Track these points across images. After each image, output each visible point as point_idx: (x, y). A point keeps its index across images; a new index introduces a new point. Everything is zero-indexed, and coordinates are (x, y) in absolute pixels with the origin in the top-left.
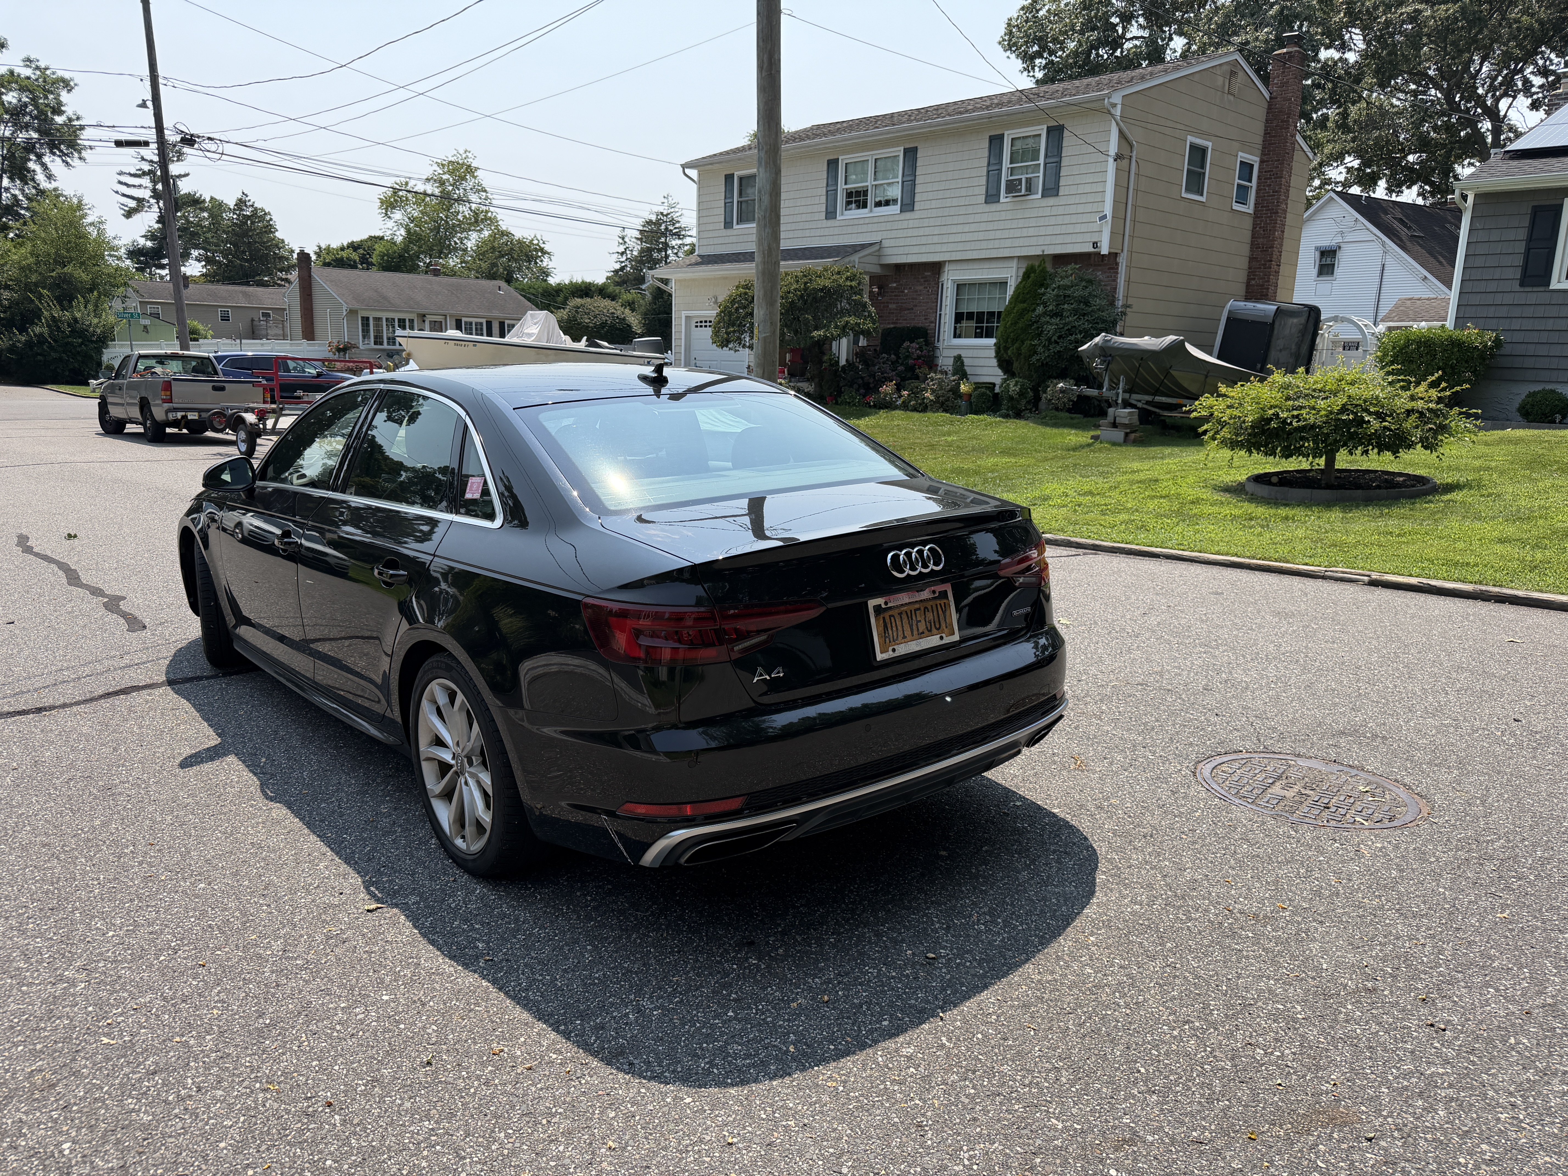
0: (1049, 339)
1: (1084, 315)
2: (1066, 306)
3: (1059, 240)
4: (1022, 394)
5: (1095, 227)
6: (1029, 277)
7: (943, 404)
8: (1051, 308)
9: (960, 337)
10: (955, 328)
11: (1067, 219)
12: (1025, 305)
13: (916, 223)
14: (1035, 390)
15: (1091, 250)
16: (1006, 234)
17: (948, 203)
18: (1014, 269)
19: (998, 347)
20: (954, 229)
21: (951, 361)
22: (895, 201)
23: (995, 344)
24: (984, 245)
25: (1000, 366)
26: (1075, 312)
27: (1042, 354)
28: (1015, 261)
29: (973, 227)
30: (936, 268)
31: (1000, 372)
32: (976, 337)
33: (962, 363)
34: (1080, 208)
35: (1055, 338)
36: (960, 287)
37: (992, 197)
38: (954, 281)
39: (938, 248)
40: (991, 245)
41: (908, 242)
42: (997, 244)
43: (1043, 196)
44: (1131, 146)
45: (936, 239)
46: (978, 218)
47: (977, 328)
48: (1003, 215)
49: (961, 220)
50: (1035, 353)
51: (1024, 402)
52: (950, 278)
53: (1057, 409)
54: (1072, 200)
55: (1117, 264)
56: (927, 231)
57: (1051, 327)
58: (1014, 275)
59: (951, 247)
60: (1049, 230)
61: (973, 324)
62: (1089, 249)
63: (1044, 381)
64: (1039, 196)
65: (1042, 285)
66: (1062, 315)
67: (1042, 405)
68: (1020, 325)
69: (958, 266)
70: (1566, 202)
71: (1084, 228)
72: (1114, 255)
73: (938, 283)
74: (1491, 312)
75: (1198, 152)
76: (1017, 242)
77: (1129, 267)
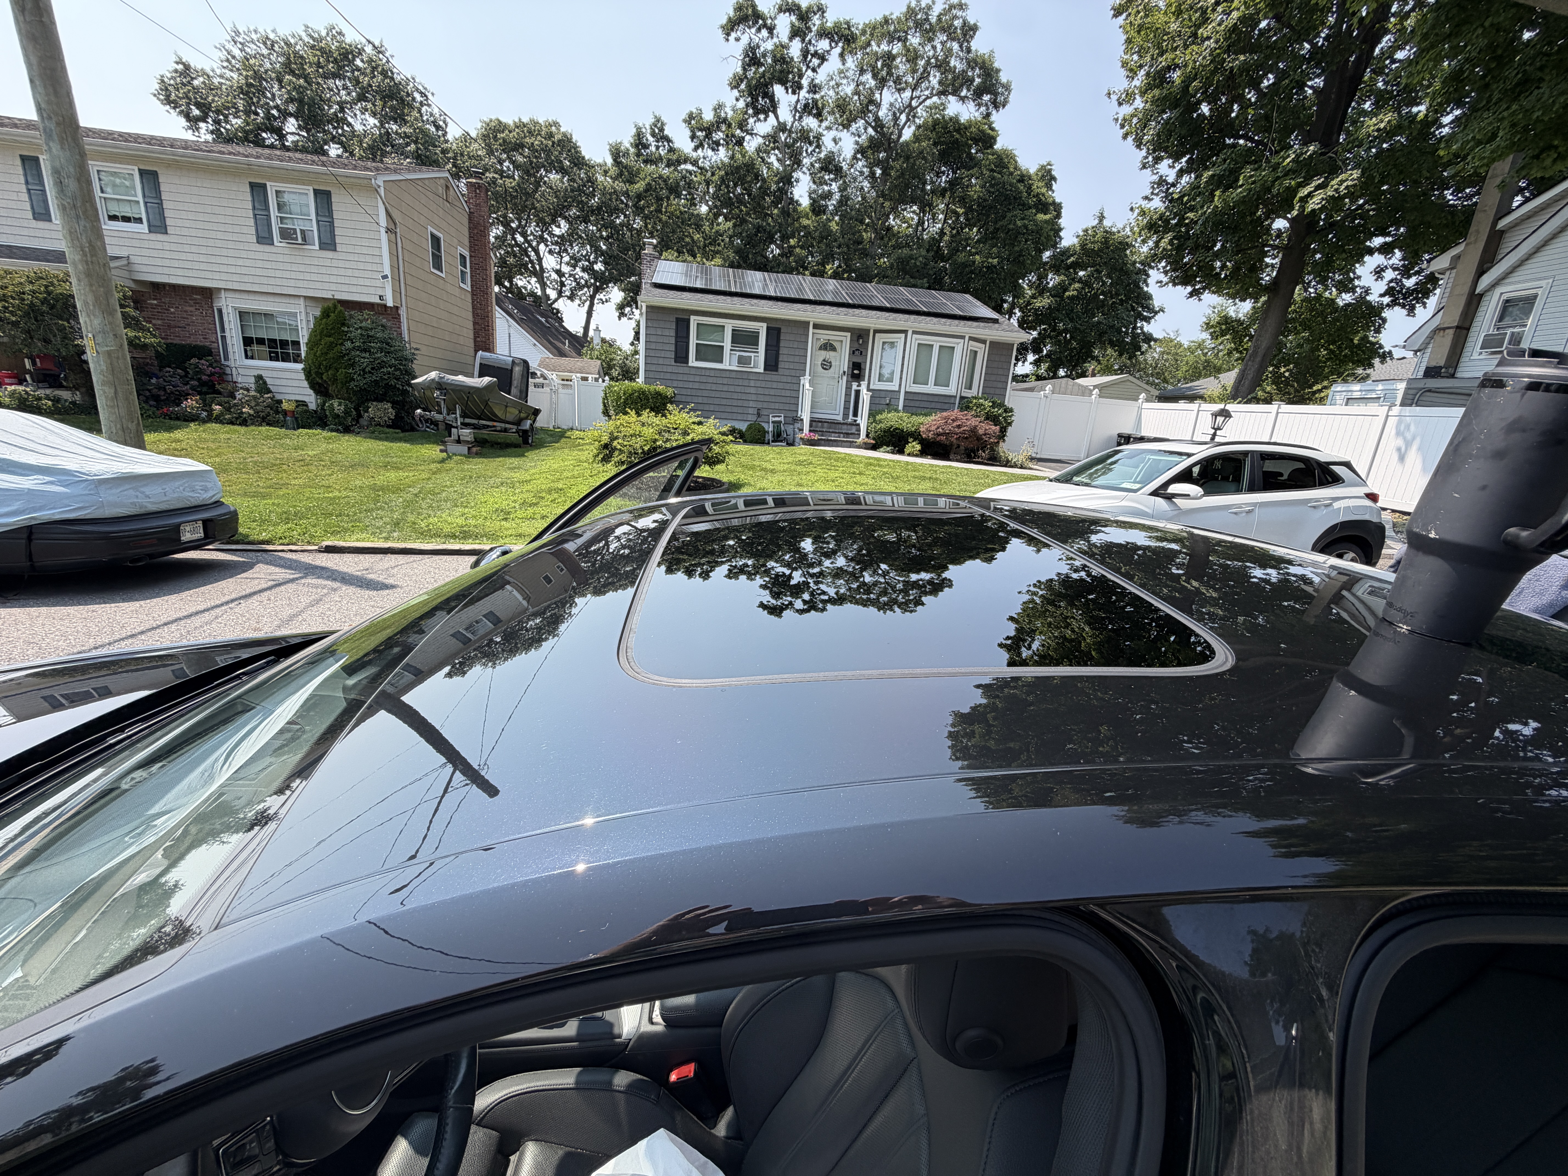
0: (364, 370)
1: (388, 352)
2: (372, 344)
3: (345, 288)
4: (347, 412)
5: (379, 283)
6: (328, 316)
7: (263, 419)
8: (357, 344)
9: (252, 358)
10: (246, 351)
11: (349, 273)
12: (332, 339)
13: (173, 247)
14: (357, 409)
15: (378, 301)
16: (287, 275)
17: (210, 234)
18: (302, 306)
19: (308, 373)
20: (225, 260)
21: (253, 380)
22: (139, 220)
23: (304, 369)
24: (266, 281)
25: (312, 387)
26: (381, 350)
27: (360, 382)
28: (302, 299)
29: (248, 263)
30: (206, 293)
31: (311, 392)
32: (271, 360)
33: (265, 383)
34: (361, 266)
35: (368, 369)
36: (243, 314)
37: (264, 238)
38: (235, 308)
39: (209, 275)
40: (272, 281)
41: (167, 263)
42: (279, 282)
43: (321, 249)
44: (395, 224)
45: (203, 266)
46: (252, 255)
47: (270, 352)
48: (281, 258)
49: (231, 253)
50: (353, 379)
51: (350, 419)
52: (228, 305)
53: (379, 425)
54: (351, 257)
55: (399, 315)
56: (190, 257)
57: (364, 360)
58: (303, 310)
59: (224, 277)
61: (265, 349)
62: (375, 300)
63: (363, 403)
64: (317, 247)
65: (343, 324)
66: (369, 351)
67: (364, 422)
68: (331, 355)
69: (237, 295)
70: (692, 318)
71: (368, 282)
72: (397, 308)
73: (212, 307)
74: (662, 376)
75: (436, 241)
76: (301, 284)
77: (408, 319)
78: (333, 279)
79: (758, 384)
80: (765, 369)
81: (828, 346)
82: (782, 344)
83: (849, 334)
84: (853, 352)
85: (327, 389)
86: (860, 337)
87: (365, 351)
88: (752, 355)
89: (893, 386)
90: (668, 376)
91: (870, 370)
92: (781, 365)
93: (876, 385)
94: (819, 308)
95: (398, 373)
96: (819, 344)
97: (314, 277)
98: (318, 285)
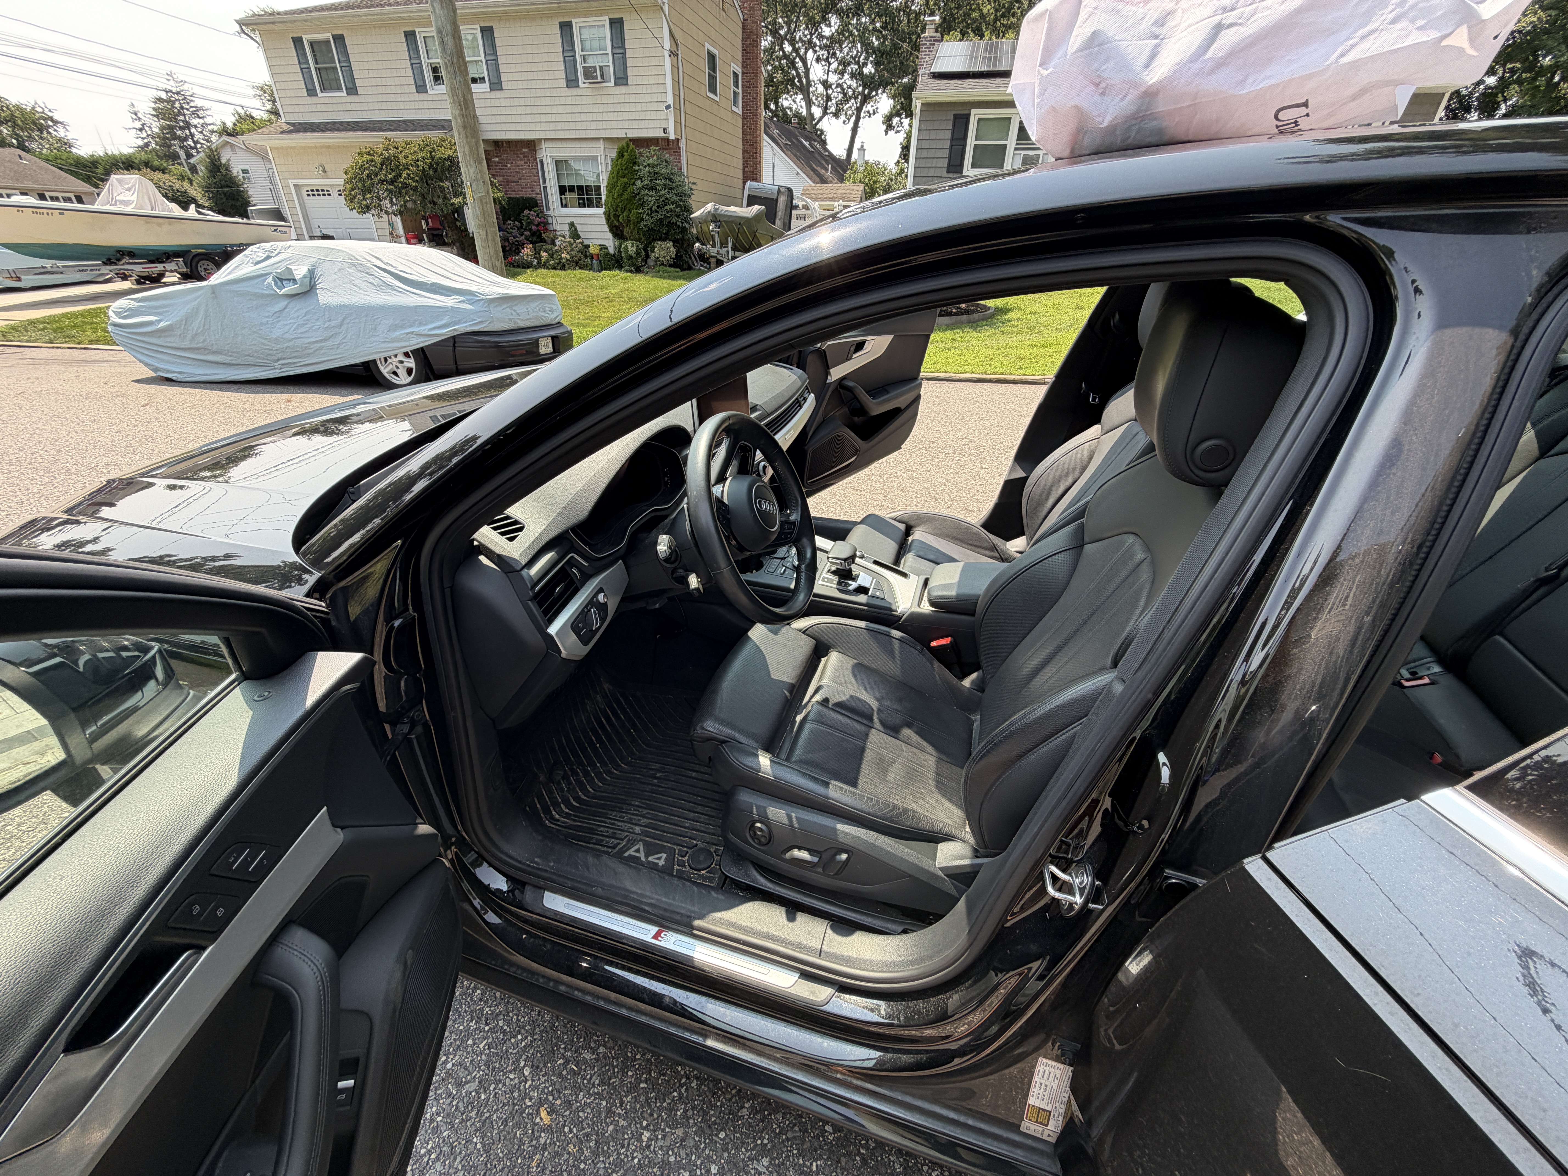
0: (651, 209)
1: (671, 189)
2: (658, 182)
3: (635, 125)
4: (638, 254)
5: (663, 115)
6: (623, 156)
7: (577, 263)
8: (646, 182)
9: (566, 206)
10: (561, 200)
11: (639, 107)
12: (625, 180)
13: (507, 102)
14: (645, 250)
15: (662, 135)
16: (590, 117)
17: (533, 84)
18: (602, 149)
19: (608, 215)
20: (544, 110)
21: (567, 228)
22: (482, 80)
23: (605, 213)
24: (573, 126)
25: (611, 230)
26: (665, 187)
27: (648, 221)
28: (602, 141)
29: (561, 109)
30: (531, 145)
31: (611, 235)
32: (580, 207)
33: (576, 229)
34: (648, 98)
35: (654, 208)
36: (558, 163)
37: (572, 82)
38: (552, 158)
39: (533, 127)
40: (578, 126)
41: (503, 119)
43: (616, 84)
44: (677, 45)
45: (529, 119)
46: (563, 101)
47: (579, 199)
48: (585, 100)
49: (548, 101)
50: (642, 219)
51: (640, 260)
52: (547, 154)
53: (663, 264)
54: (640, 90)
55: (679, 148)
56: (519, 110)
57: (651, 198)
58: (602, 154)
59: (544, 127)
60: (626, 116)
61: (575, 195)
62: (660, 134)
63: (650, 243)
64: (612, 84)
65: (635, 163)
66: (656, 189)
67: (651, 262)
68: (625, 196)
69: (553, 144)
70: (974, 112)
71: (653, 116)
72: (678, 140)
73: (536, 159)
75: (712, 58)
76: (601, 125)
77: (687, 152)
85: (622, 231)
87: (652, 189)
95: (678, 210)
97: (611, 116)
98: (614, 125)
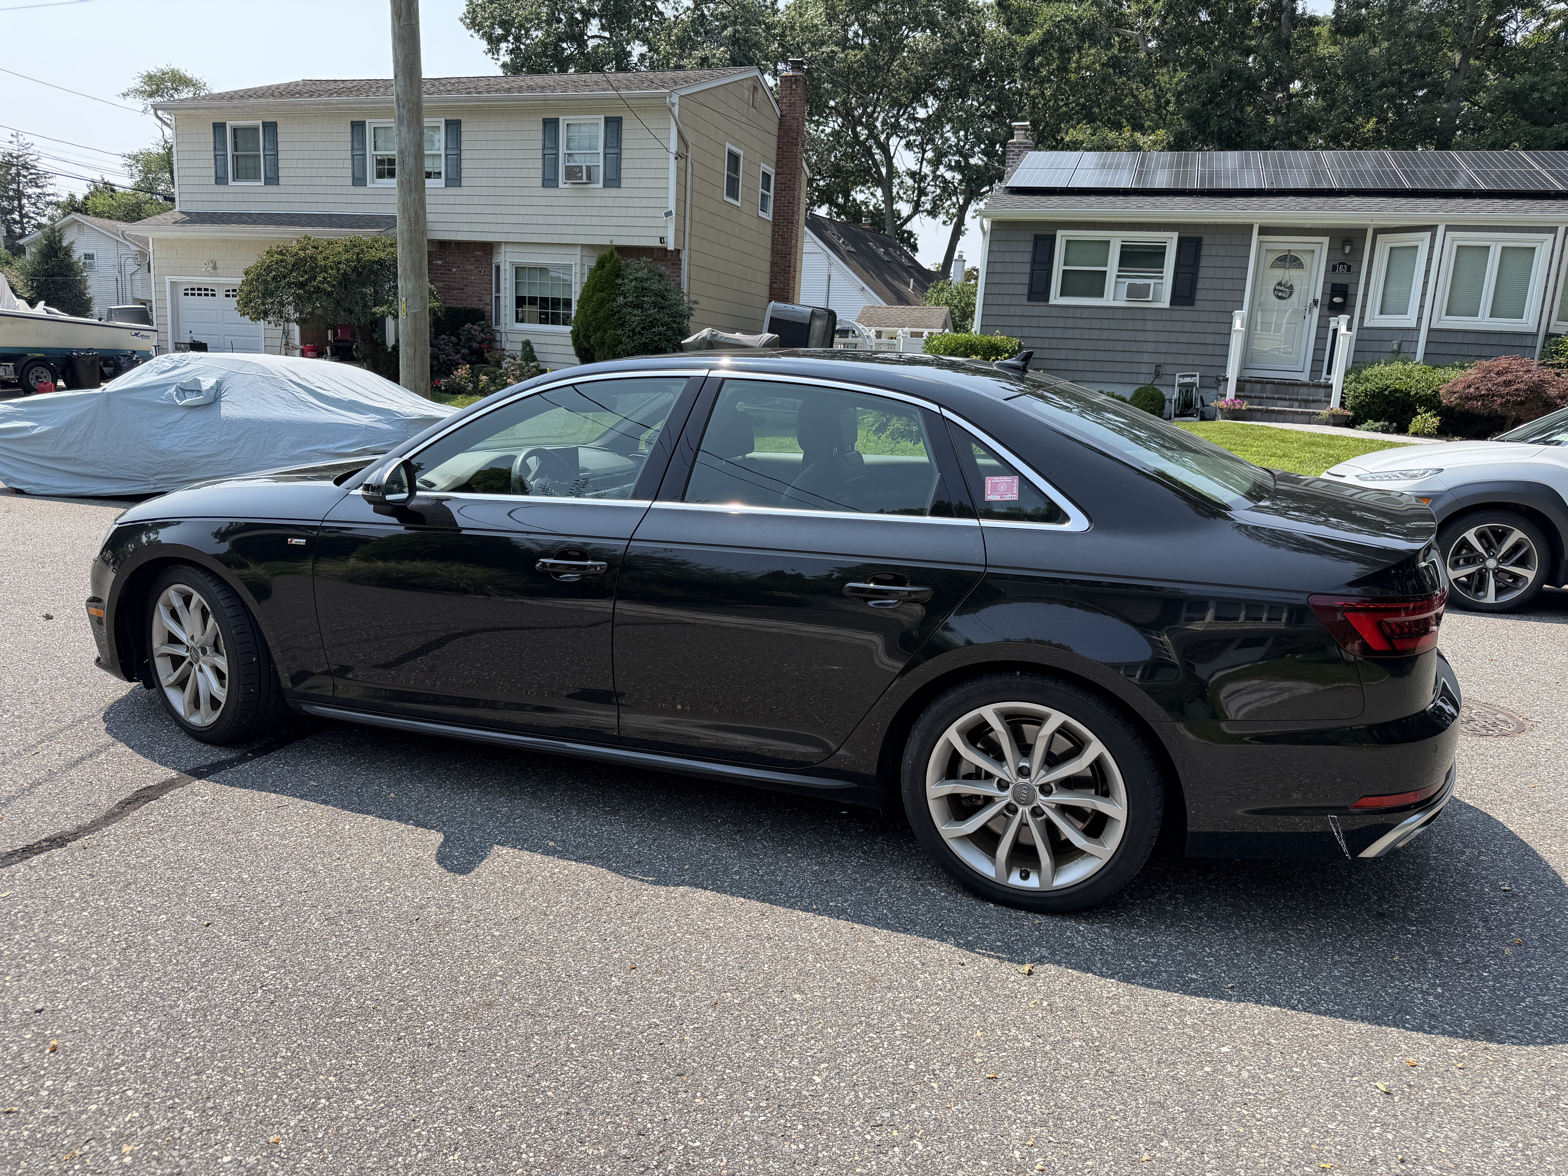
1: (663, 308)
2: (646, 299)
3: (625, 231)
5: (660, 222)
6: (603, 267)
8: (630, 299)
9: (522, 321)
10: (517, 312)
11: (631, 212)
12: (604, 295)
13: (465, 200)
15: (658, 244)
16: (568, 220)
17: (501, 182)
18: (579, 257)
19: (575, 335)
20: (510, 210)
21: (520, 347)
22: (438, 174)
23: (572, 332)
24: (544, 229)
26: (655, 305)
27: (628, 345)
28: (579, 248)
29: (531, 210)
30: (487, 249)
31: (575, 359)
32: (540, 323)
33: (532, 350)
34: (644, 202)
36: (519, 270)
37: (549, 181)
38: (512, 263)
39: (492, 228)
40: (552, 230)
41: (456, 218)
42: (558, 230)
43: (605, 186)
44: (687, 146)
45: (489, 219)
46: (535, 201)
47: (541, 314)
48: (563, 201)
49: (517, 201)
50: (621, 342)
52: (506, 260)
54: (635, 193)
55: (680, 260)
56: (478, 209)
58: (578, 262)
61: (536, 309)
62: (655, 243)
64: (601, 185)
65: (618, 276)
66: (642, 307)
68: (601, 314)
69: (516, 249)
70: (1060, 233)
71: (649, 221)
72: (678, 251)
73: (491, 264)
74: (1007, 321)
75: (734, 159)
76: (579, 230)
77: (689, 264)
78: (614, 221)
79: (1160, 326)
80: (1172, 303)
81: (1289, 260)
82: (1203, 262)
83: (1326, 240)
84: (1332, 268)
85: (592, 354)
86: (1347, 241)
87: (637, 306)
88: (1152, 282)
89: (1408, 320)
90: (1015, 321)
91: (1365, 295)
92: (1200, 295)
93: (1375, 319)
94: (1274, 201)
96: (1272, 257)
97: (594, 221)
98: (597, 230)
